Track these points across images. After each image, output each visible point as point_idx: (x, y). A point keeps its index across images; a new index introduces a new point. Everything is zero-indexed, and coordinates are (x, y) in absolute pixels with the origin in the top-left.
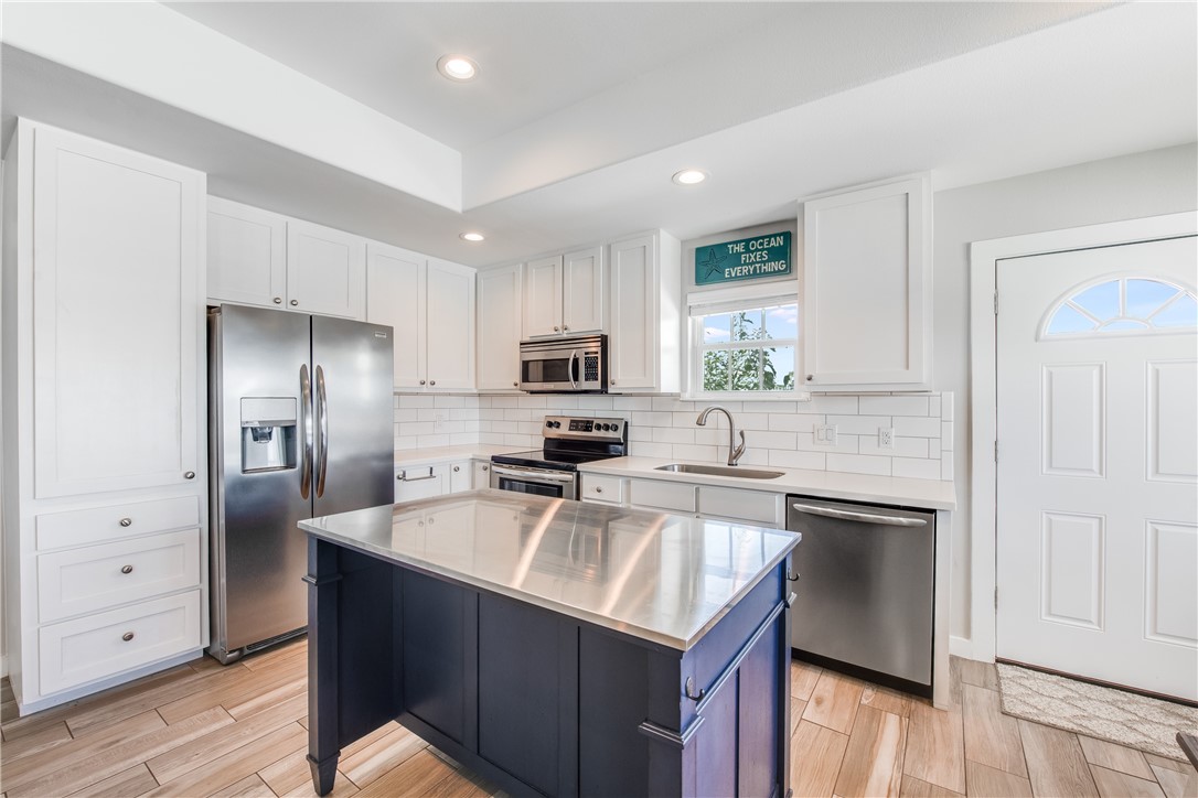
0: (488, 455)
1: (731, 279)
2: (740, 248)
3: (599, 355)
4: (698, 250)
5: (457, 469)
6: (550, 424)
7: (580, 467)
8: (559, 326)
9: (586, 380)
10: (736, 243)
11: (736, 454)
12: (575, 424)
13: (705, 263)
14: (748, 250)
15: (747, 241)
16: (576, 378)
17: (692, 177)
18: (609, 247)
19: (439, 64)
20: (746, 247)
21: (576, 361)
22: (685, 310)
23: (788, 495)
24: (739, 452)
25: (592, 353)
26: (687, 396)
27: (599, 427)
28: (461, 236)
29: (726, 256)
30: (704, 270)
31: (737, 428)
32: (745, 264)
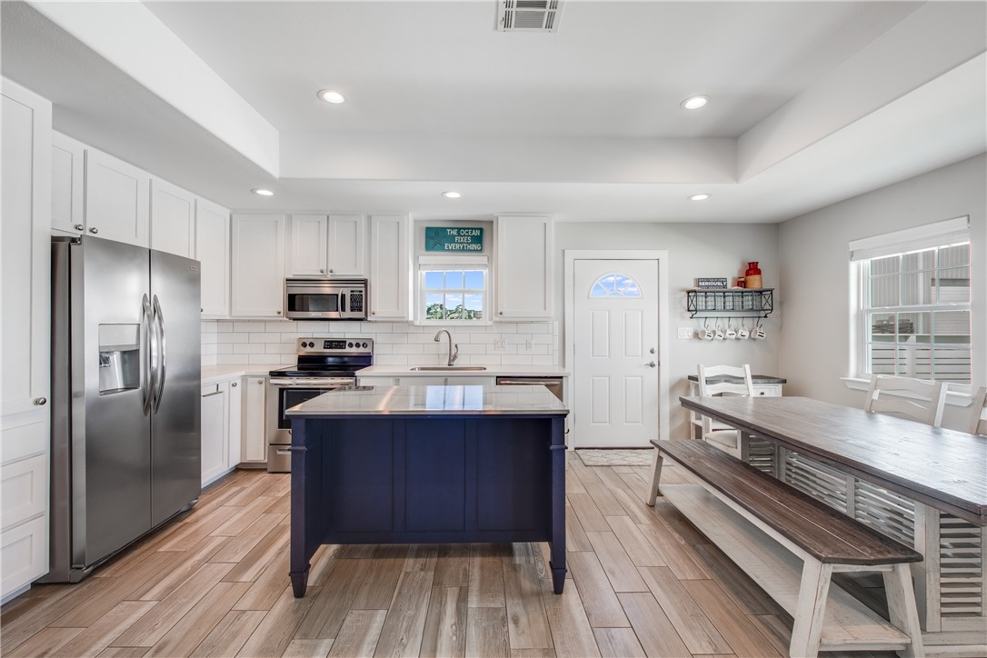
0: (266, 371)
1: (449, 250)
2: (455, 232)
3: (363, 294)
4: (428, 229)
5: (234, 385)
6: (304, 345)
7: (358, 373)
8: (325, 269)
9: (352, 311)
10: (452, 229)
11: (453, 358)
12: (330, 344)
13: (432, 238)
14: (459, 235)
15: (459, 229)
16: (343, 310)
17: (453, 195)
18: (369, 218)
19: (319, 94)
20: (458, 232)
21: (343, 296)
22: (418, 266)
23: (497, 377)
24: (455, 357)
25: (357, 291)
26: (417, 323)
27: (351, 345)
28: (253, 191)
29: (446, 236)
30: (432, 242)
31: (454, 342)
32: (458, 243)
